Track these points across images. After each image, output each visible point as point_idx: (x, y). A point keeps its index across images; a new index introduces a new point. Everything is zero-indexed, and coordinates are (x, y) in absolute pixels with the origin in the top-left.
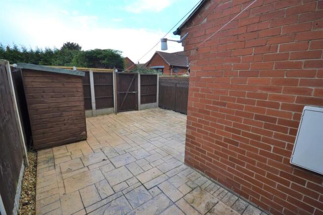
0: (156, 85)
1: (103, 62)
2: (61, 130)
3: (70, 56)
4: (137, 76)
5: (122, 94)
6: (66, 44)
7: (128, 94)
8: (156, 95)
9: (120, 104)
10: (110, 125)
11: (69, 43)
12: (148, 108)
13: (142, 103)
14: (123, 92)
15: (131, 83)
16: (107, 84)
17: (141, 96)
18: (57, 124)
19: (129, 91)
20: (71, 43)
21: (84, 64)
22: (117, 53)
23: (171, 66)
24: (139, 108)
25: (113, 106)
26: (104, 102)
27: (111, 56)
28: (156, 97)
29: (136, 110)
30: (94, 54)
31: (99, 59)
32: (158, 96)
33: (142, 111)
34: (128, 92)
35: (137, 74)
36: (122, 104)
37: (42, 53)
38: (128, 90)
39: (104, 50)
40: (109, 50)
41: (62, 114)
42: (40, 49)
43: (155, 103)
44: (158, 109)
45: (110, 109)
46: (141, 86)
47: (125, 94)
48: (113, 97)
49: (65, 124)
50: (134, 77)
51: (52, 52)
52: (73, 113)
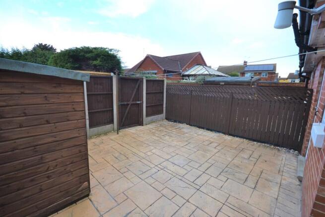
0: (163, 93)
1: (95, 62)
2: (41, 190)
3: (43, 57)
4: (143, 81)
5: (124, 105)
6: (37, 45)
7: (132, 104)
8: (162, 105)
9: (122, 119)
10: (117, 155)
11: (41, 45)
12: (154, 122)
13: (147, 115)
14: (126, 103)
15: (135, 90)
16: (105, 93)
17: (147, 107)
18: (32, 180)
19: (133, 101)
20: (43, 44)
21: (66, 65)
22: (112, 53)
23: (165, 71)
24: (144, 123)
25: (112, 122)
26: (101, 117)
27: (105, 56)
28: (163, 107)
29: (140, 125)
30: (80, 53)
31: (89, 59)
32: (164, 106)
33: (147, 126)
34: (131, 102)
35: (143, 79)
36: (124, 119)
37: (7, 54)
38: (131, 100)
39: (95, 48)
40: (101, 48)
41: (42, 158)
42: (6, 50)
43: (162, 115)
44: (166, 122)
45: (109, 127)
46: (147, 94)
47: (128, 105)
48: (112, 111)
49: (49, 177)
50: (139, 82)
51: (21, 53)
52: (65, 153)
